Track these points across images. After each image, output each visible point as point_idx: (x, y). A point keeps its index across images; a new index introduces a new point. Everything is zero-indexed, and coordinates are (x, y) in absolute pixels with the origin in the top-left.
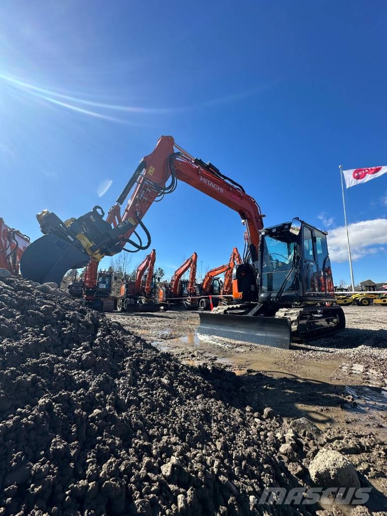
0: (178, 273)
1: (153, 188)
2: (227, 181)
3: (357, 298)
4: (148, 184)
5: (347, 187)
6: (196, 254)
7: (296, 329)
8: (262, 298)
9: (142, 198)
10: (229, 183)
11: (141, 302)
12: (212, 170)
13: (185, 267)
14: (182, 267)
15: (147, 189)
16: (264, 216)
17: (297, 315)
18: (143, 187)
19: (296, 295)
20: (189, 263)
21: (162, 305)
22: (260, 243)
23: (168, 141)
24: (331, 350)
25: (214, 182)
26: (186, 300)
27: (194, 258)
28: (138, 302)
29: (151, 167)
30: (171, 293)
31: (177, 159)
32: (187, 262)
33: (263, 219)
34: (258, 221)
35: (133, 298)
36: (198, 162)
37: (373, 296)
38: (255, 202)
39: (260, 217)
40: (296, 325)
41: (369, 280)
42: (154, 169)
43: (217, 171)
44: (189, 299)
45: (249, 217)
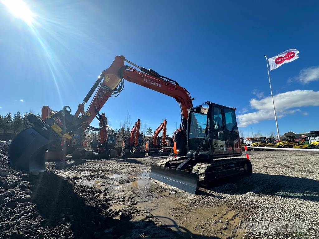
0: (156, 132)
1: (107, 90)
2: (165, 79)
3: (281, 145)
4: (103, 88)
5: (271, 70)
6: (166, 120)
7: (204, 179)
8: (188, 155)
9: (99, 98)
10: (167, 80)
11: (132, 151)
12: (153, 73)
13: (160, 128)
14: (158, 128)
15: (103, 92)
16: (193, 99)
17: (205, 169)
18: (100, 91)
19: (207, 154)
20: (162, 126)
21: (147, 152)
22: (188, 118)
23: (120, 59)
24: (225, 195)
25: (154, 81)
26: (161, 150)
27: (165, 122)
28: (131, 151)
29: (107, 77)
30: (153, 145)
31: (126, 69)
32: (161, 126)
33: (193, 101)
34: (188, 103)
35: (129, 148)
36: (143, 69)
37: (292, 144)
38: (186, 90)
39: (191, 100)
40: (204, 176)
41: (291, 132)
42: (109, 78)
43: (157, 74)
44: (162, 149)
45: (182, 101)
